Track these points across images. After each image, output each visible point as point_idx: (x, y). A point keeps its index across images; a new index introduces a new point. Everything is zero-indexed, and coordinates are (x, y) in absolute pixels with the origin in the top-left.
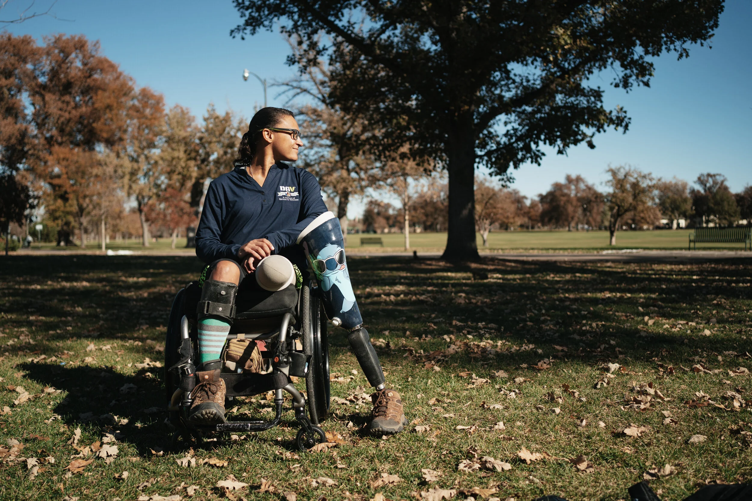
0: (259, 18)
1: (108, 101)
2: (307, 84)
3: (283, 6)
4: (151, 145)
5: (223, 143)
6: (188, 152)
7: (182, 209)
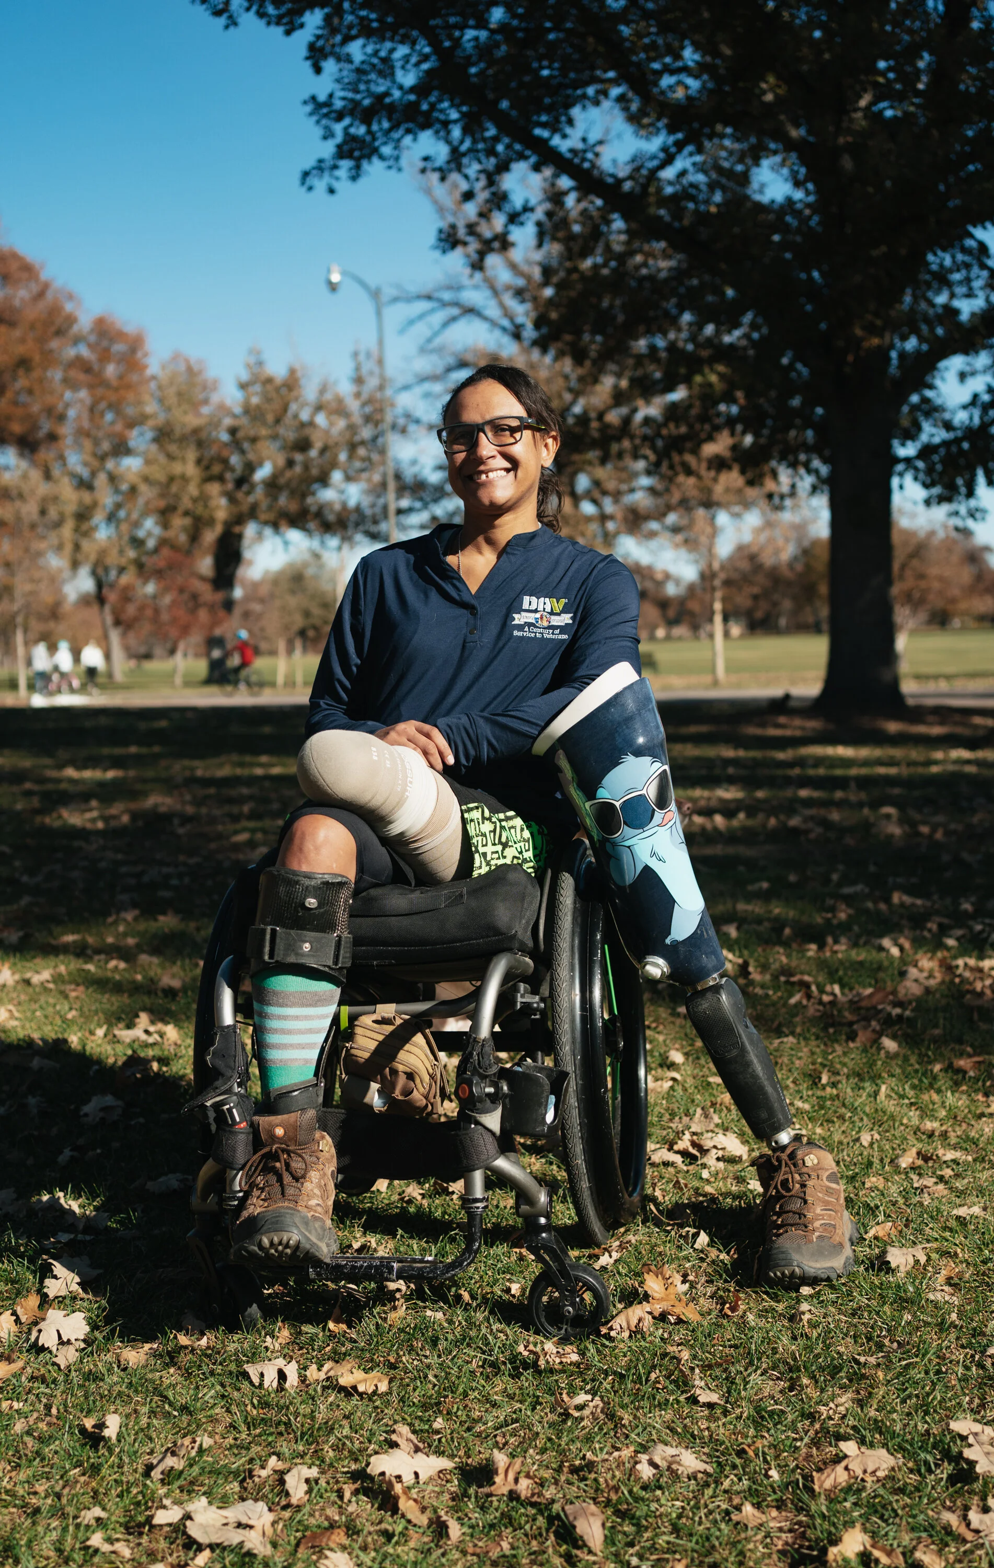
0: (368, 138)
1: (20, 350)
2: (476, 296)
3: (425, 107)
4: (121, 449)
5: (285, 440)
6: (205, 463)
7: (195, 597)
